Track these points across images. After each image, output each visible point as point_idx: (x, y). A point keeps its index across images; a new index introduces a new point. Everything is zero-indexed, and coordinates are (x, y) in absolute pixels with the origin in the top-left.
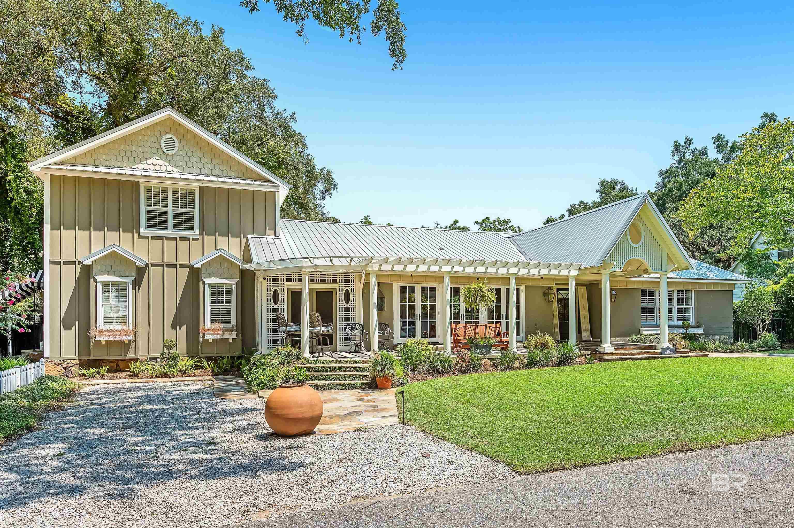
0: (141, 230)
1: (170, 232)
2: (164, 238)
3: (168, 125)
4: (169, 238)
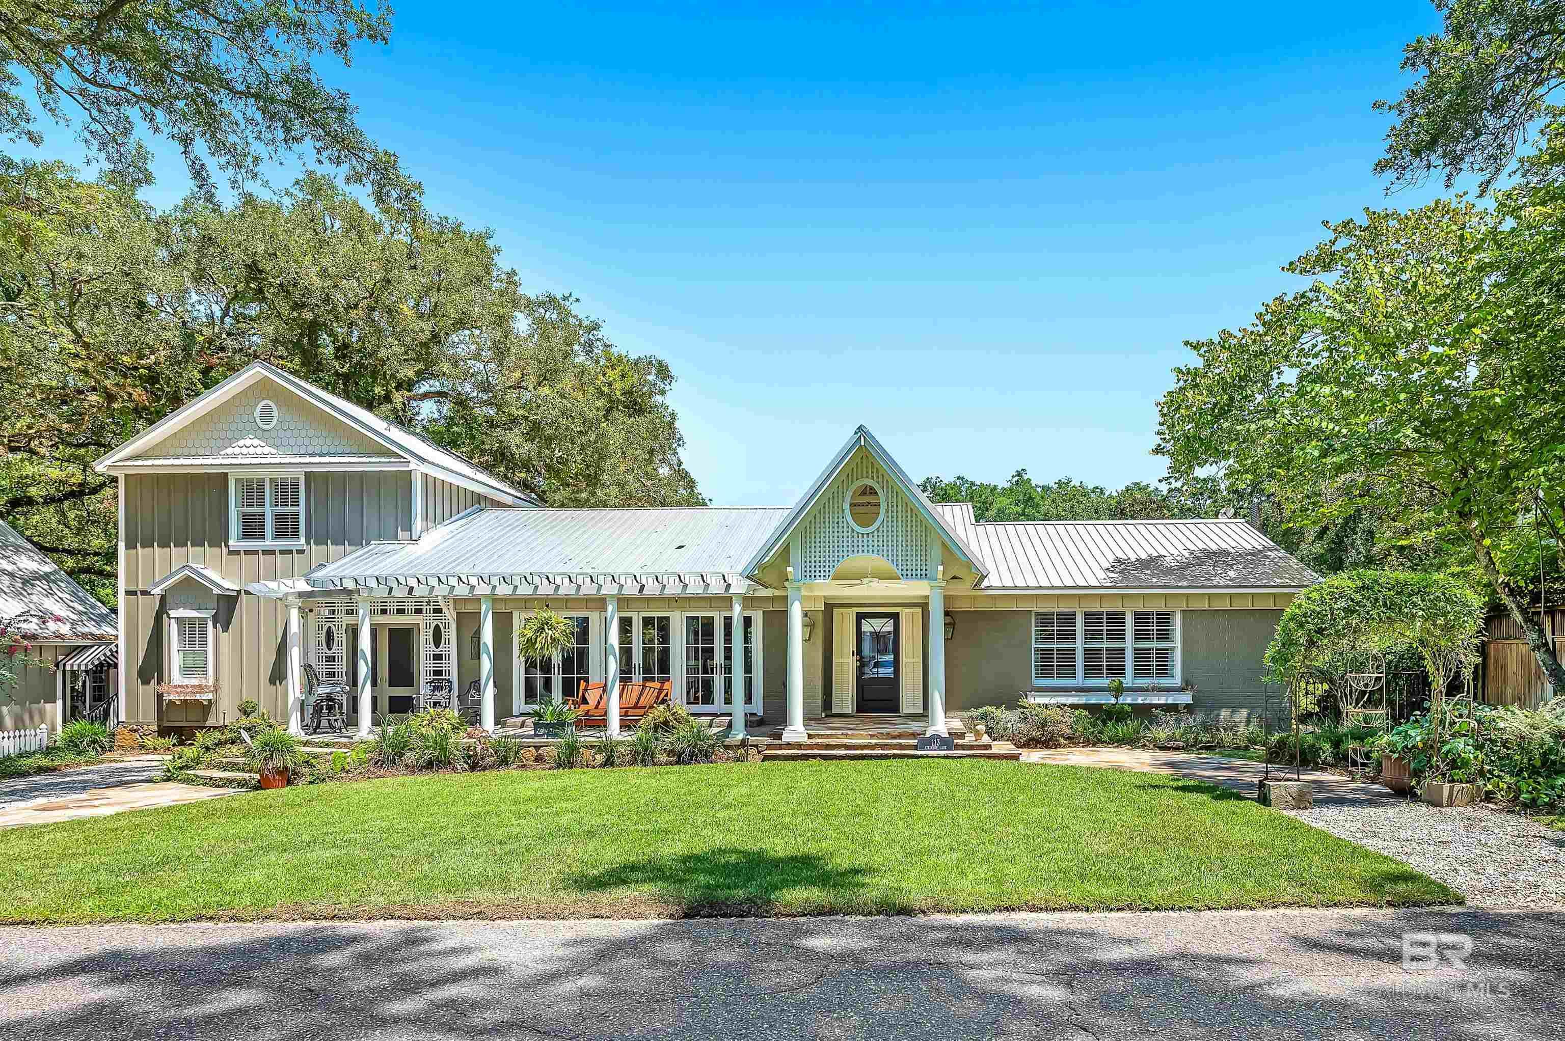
0: (231, 542)
1: (267, 543)
2: (260, 552)
3: (263, 388)
4: (265, 552)
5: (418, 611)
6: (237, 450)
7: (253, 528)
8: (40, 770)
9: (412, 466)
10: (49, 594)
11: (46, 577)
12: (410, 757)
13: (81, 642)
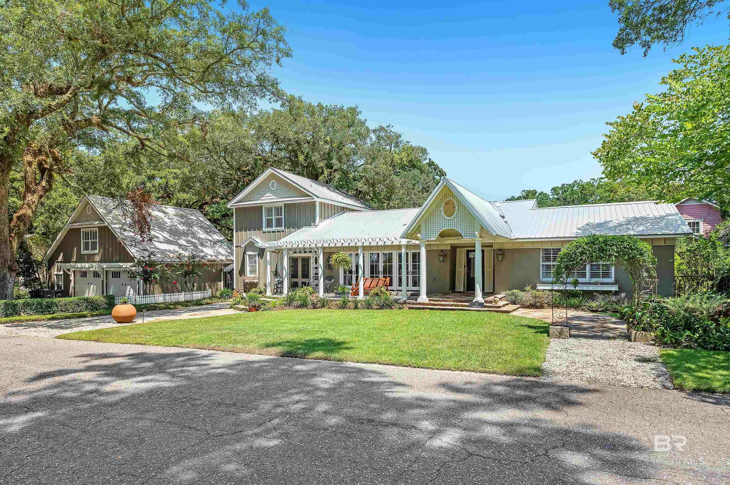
0: (263, 229)
1: (274, 229)
2: (271, 232)
3: (272, 176)
4: (273, 232)
5: (310, 252)
6: (265, 198)
7: (269, 224)
8: (207, 304)
9: (315, 200)
10: (221, 246)
11: (221, 241)
12: (295, 303)
13: (228, 262)
